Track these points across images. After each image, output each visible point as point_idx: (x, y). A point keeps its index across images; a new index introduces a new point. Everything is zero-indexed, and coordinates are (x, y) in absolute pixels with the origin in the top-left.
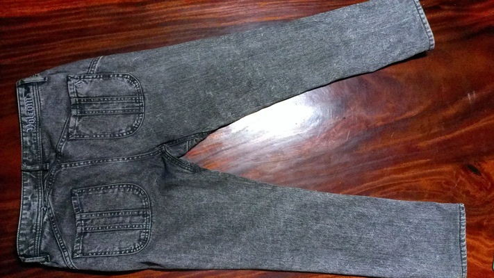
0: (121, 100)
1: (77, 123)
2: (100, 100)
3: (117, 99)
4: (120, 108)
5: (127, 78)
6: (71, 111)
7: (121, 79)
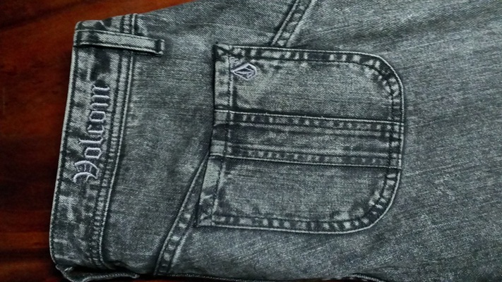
0: (345, 128)
1: (223, 180)
2: (290, 123)
3: (336, 124)
4: (339, 151)
5: (372, 67)
6: (211, 145)
7: (356, 68)
